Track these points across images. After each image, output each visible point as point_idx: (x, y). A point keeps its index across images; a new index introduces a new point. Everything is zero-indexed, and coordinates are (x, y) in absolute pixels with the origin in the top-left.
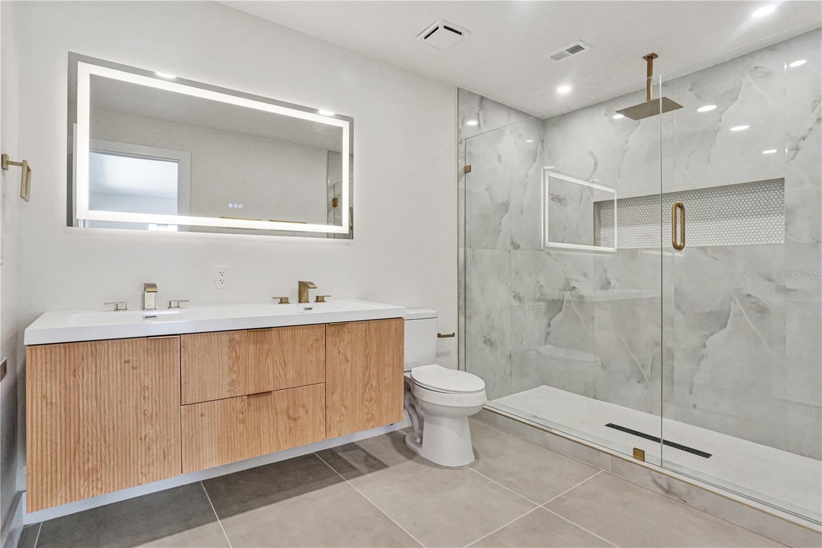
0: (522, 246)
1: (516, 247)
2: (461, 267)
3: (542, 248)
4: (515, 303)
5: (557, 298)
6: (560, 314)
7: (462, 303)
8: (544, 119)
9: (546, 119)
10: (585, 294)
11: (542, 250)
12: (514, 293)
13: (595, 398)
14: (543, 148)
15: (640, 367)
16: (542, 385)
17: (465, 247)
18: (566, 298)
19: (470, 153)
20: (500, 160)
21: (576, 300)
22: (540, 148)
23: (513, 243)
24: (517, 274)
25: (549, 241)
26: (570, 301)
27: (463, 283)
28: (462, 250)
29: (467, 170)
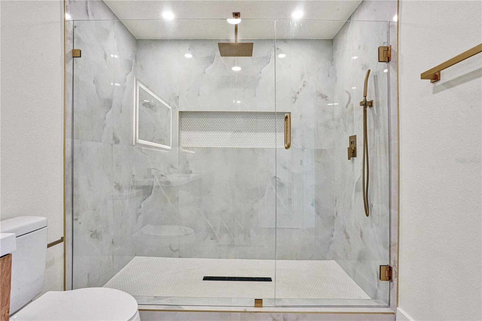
0: (121, 141)
1: (117, 142)
2: (69, 159)
3: (134, 144)
4: (116, 193)
5: (147, 185)
6: (150, 197)
7: (69, 199)
8: (137, 39)
9: (140, 40)
10: (171, 180)
11: (134, 146)
12: (115, 183)
13: (180, 257)
14: (136, 61)
15: (213, 229)
16: (135, 256)
17: (73, 138)
18: (155, 184)
19: (79, 39)
20: (105, 58)
21: (163, 185)
22: (134, 61)
23: (115, 138)
24: (117, 166)
25: (139, 139)
26: (159, 187)
27: (70, 177)
28: (69, 141)
29: (76, 54)
